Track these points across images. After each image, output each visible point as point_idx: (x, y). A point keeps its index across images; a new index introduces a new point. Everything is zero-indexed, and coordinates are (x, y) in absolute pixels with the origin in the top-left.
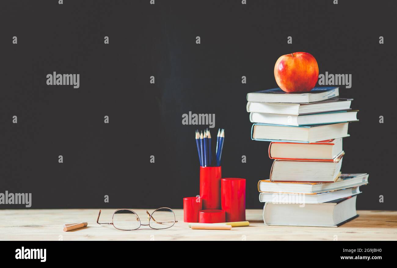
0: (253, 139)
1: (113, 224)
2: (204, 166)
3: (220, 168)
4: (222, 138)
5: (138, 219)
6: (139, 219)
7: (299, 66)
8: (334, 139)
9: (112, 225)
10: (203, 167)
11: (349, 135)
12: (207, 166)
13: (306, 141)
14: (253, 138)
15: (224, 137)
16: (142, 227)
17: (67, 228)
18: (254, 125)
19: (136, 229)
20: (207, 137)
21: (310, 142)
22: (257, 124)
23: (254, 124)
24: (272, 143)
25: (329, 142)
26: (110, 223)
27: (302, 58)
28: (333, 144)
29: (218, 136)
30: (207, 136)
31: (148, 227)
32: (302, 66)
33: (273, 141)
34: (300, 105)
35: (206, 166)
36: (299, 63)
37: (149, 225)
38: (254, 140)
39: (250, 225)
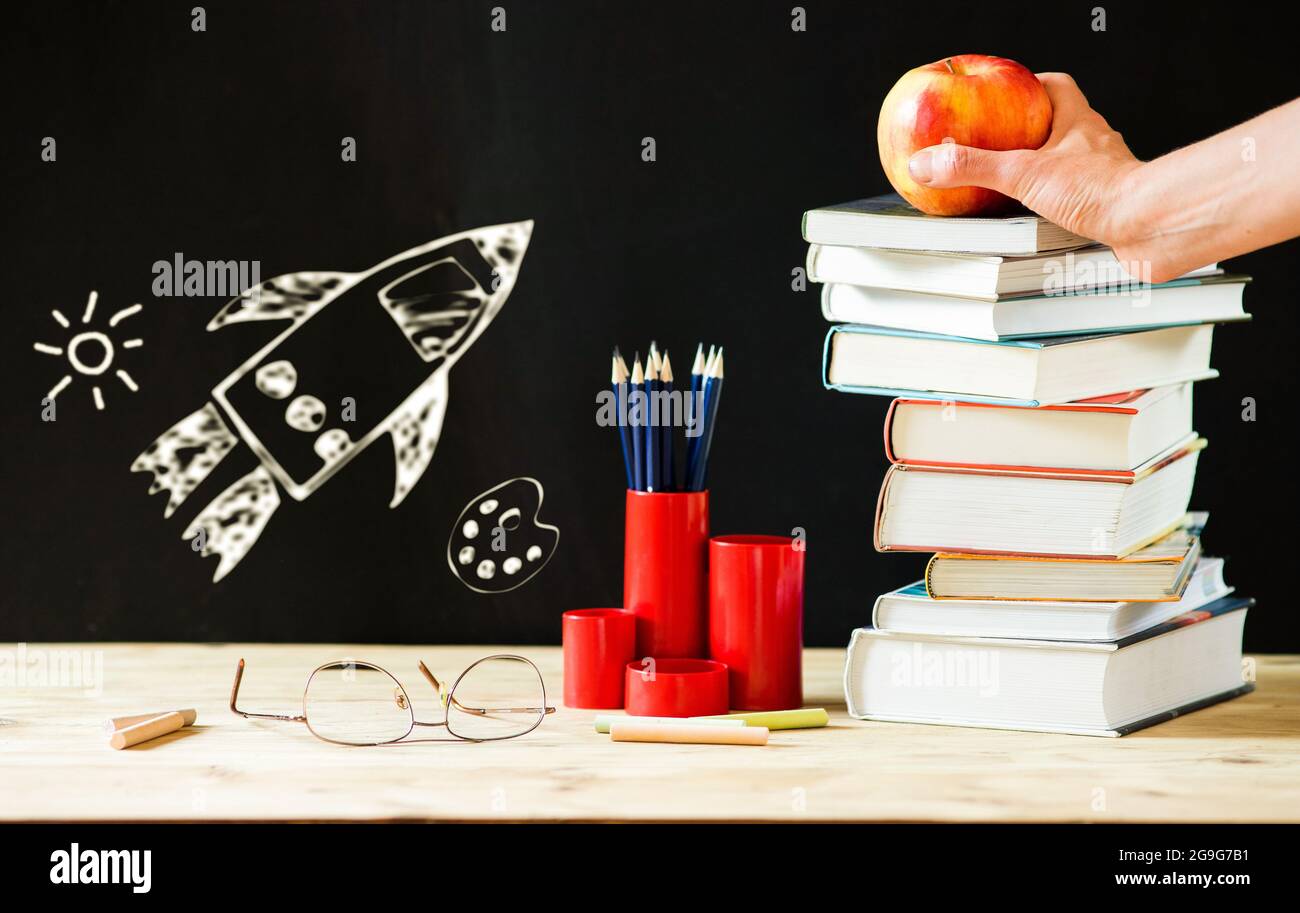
0: (828, 387)
1: (304, 720)
2: (644, 489)
3: (702, 497)
4: (715, 381)
5: (402, 700)
6: (405, 702)
7: (997, 114)
8: (1147, 390)
9: (304, 724)
10: (640, 493)
11: (1215, 373)
12: (654, 491)
13: (1025, 397)
14: (828, 382)
15: (721, 376)
16: (419, 732)
17: (125, 734)
18: (835, 332)
19: (394, 742)
20: (656, 377)
21: (1043, 403)
22: (845, 328)
23: (833, 329)
24: (897, 403)
25: (1116, 405)
26: (295, 719)
27: (1004, 82)
28: (1134, 412)
29: (696, 371)
30: (659, 373)
31: (442, 732)
32: (1010, 113)
33: (902, 396)
34: (1001, 260)
35: (650, 489)
36: (995, 102)
37: (446, 724)
38: (832, 389)
39: (829, 724)
